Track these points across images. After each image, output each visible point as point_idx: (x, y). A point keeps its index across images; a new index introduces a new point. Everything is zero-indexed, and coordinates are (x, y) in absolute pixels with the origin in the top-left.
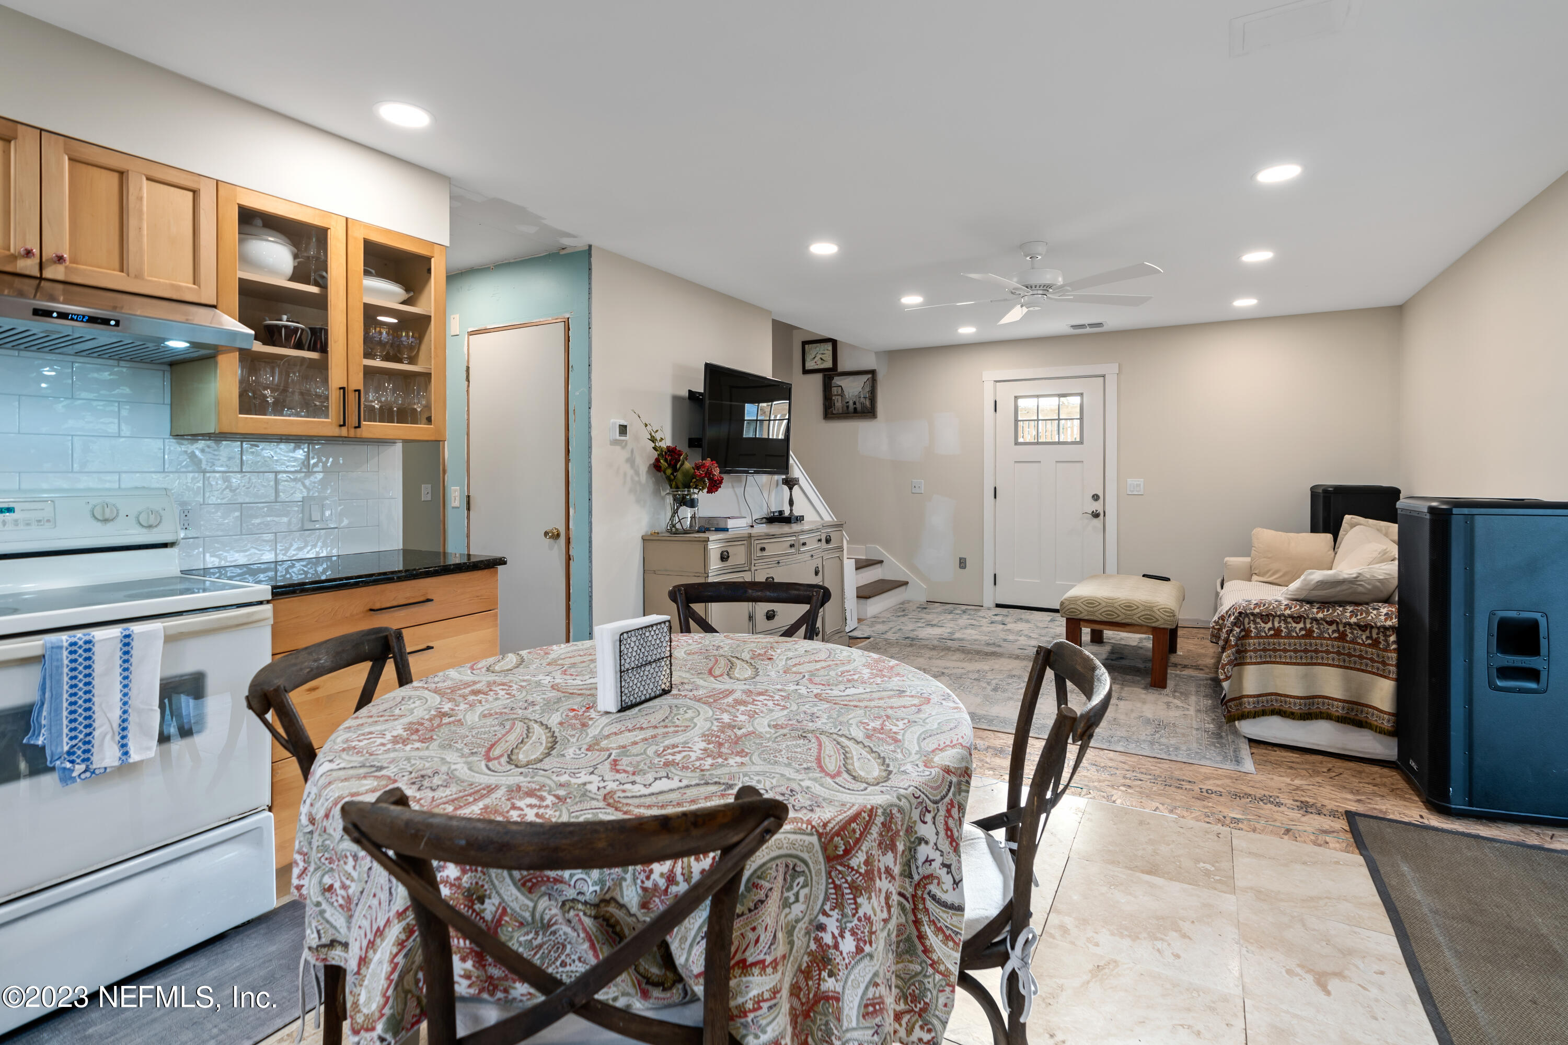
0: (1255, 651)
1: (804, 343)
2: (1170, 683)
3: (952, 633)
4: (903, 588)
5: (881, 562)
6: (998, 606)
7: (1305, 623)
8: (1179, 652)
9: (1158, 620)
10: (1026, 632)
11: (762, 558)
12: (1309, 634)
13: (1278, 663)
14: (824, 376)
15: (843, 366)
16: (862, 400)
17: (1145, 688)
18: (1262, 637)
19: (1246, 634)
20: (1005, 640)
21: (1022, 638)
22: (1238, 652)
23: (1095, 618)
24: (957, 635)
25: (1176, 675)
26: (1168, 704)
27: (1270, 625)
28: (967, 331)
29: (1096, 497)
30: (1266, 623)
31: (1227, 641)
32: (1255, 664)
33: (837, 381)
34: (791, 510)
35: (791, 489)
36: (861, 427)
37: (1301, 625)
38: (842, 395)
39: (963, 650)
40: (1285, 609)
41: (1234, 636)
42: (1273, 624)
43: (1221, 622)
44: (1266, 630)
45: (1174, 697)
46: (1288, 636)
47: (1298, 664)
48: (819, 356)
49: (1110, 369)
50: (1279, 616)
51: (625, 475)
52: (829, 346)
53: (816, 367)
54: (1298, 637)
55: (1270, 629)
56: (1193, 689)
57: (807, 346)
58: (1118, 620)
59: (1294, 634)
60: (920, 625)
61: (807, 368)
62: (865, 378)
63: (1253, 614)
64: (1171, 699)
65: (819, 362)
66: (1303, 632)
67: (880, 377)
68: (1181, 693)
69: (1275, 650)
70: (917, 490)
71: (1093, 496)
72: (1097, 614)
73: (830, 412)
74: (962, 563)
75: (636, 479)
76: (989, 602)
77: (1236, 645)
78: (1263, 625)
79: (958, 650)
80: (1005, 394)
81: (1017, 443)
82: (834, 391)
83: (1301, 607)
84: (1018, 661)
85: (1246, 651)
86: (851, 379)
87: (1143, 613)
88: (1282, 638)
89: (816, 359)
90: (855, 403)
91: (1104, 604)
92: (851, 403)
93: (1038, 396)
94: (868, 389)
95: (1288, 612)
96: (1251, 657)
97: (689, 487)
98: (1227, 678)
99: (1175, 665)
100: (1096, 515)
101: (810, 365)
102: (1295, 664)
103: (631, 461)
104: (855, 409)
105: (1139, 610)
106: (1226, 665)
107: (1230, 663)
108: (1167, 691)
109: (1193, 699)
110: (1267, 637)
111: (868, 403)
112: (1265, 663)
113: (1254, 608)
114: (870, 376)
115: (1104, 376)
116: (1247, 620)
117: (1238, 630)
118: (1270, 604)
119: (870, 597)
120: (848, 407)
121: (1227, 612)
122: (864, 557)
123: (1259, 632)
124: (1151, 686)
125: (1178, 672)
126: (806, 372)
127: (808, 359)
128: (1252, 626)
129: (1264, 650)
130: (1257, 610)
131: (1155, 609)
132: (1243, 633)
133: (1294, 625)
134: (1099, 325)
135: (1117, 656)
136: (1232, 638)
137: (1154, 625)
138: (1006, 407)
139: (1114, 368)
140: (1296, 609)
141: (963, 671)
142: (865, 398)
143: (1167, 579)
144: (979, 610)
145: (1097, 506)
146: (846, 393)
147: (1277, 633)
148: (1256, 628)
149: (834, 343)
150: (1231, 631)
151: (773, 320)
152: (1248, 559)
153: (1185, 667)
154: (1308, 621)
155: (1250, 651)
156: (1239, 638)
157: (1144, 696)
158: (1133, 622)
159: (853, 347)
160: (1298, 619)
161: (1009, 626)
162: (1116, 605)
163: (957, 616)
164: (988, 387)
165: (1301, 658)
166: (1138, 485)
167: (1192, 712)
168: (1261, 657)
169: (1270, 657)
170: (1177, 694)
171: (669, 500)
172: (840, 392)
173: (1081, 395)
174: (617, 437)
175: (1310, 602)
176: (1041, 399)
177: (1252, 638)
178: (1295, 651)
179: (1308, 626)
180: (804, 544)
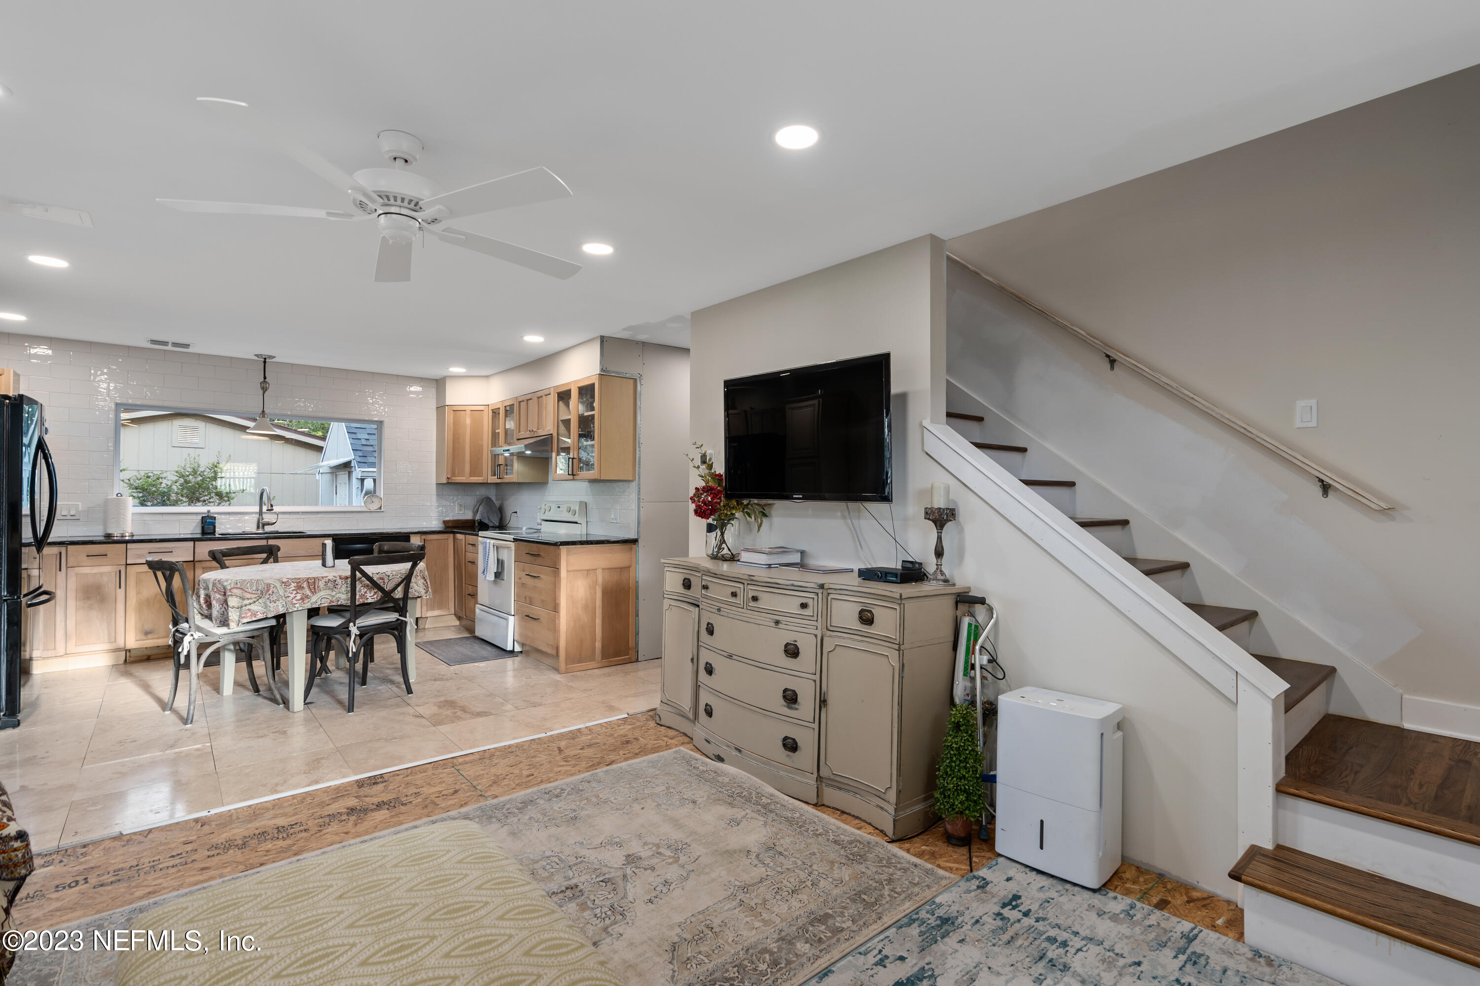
11: (704, 597)
34: (939, 565)
35: (939, 528)
180: (755, 599)
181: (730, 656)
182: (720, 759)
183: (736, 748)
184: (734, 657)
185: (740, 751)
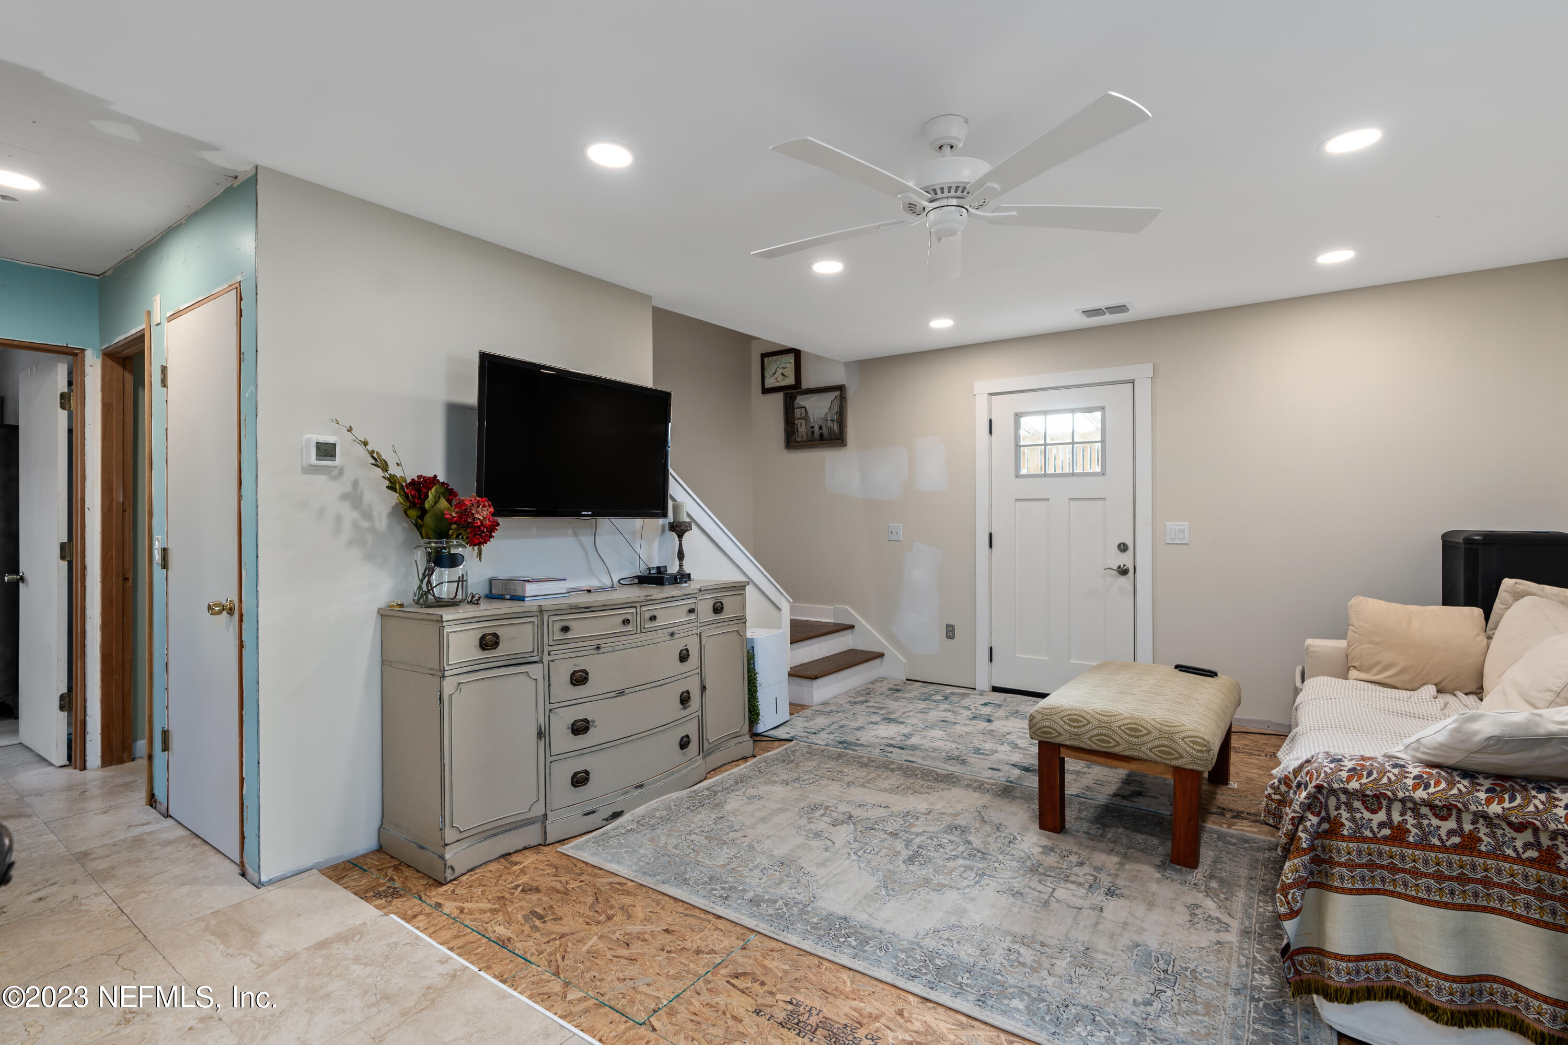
0: (1351, 865)
1: (764, 356)
2: (1207, 854)
3: (907, 736)
4: (877, 661)
5: (852, 627)
6: (995, 689)
7: (1459, 820)
8: (1234, 784)
9: (1181, 757)
10: (1012, 738)
11: (560, 642)
12: (1469, 844)
13: (1399, 896)
14: (786, 396)
15: (808, 382)
16: (829, 423)
17: (1161, 867)
18: (1365, 840)
19: (1333, 829)
20: (977, 751)
21: (1006, 748)
22: (1316, 860)
23: (1082, 745)
24: (914, 740)
25: (1221, 837)
26: (1193, 908)
27: (1381, 816)
28: (941, 324)
29: (1123, 548)
30: (1374, 812)
31: (1292, 837)
32: (1351, 892)
33: (801, 401)
34: (681, 566)
35: (680, 537)
36: (827, 457)
37: (1451, 824)
38: (806, 418)
39: (908, 771)
40: (1415, 787)
41: (1306, 830)
42: (1389, 814)
43: (1283, 788)
44: (1374, 825)
45: (1208, 892)
46: (1423, 844)
47: (1446, 906)
48: (780, 371)
49: (1142, 372)
50: (1403, 801)
51: (338, 519)
52: (791, 358)
53: (777, 385)
54: (1443, 848)
55: (1381, 825)
56: (1244, 872)
57: (766, 359)
58: (1117, 750)
59: (1436, 841)
60: (875, 718)
61: (766, 386)
62: (833, 395)
63: (1345, 791)
64: (1200, 898)
65: (781, 378)
66: (1456, 840)
67: (850, 394)
68: (1222, 881)
69: (1393, 869)
70: (894, 537)
71: (1119, 546)
72: (1084, 738)
73: (792, 440)
74: (950, 632)
75: (365, 524)
76: (983, 683)
77: (1312, 848)
78: (1367, 815)
79: (900, 768)
80: (1003, 409)
81: (1018, 476)
82: (798, 412)
83: (1451, 784)
84: (976, 795)
85: (1331, 863)
86: (815, 397)
87: (1157, 743)
88: (1409, 845)
89: (776, 375)
90: (821, 428)
91: (1095, 723)
92: (816, 428)
93: (1045, 413)
94: (835, 410)
95: (1420, 794)
96: (1342, 878)
97: (447, 536)
98: (1293, 914)
99: (1222, 812)
100: (1123, 572)
101: (770, 383)
102: (1438, 904)
103: (354, 498)
104: (821, 435)
105: (1151, 737)
106: (1291, 886)
107: (1299, 883)
108: (1198, 875)
109: (1241, 896)
110: (1375, 839)
111: (836, 427)
112: (1371, 892)
113: (1349, 779)
114: (838, 393)
115: (1133, 382)
116: (1332, 802)
117: (1315, 820)
118: (1383, 772)
119: (816, 678)
120: (813, 433)
121: (1297, 771)
122: (832, 621)
123: (1359, 828)
124: (1172, 861)
125: (1224, 829)
126: (766, 391)
127: (767, 375)
128: (1345, 814)
129: (1371, 866)
130: (1354, 785)
131: (1176, 737)
132: (1325, 826)
133: (1435, 822)
134: (1122, 308)
135: (1133, 788)
136: (1303, 835)
137: (1174, 763)
138: (1003, 426)
139: (1148, 369)
140: (1438, 789)
141: (882, 812)
142: (833, 421)
143: (1212, 674)
144: (964, 695)
145: (1125, 559)
146: (810, 416)
147: (1398, 835)
148: (1353, 820)
149: (797, 353)
150: (1302, 819)
151: (654, 307)
152: (1342, 644)
153: (1238, 815)
154: (1467, 818)
155: (1340, 864)
156: (1317, 835)
157: (1154, 887)
158: (1142, 755)
159: (819, 358)
160: (1444, 811)
161: (996, 725)
162: (1113, 726)
163: (933, 705)
164: (981, 402)
165: (1452, 893)
166: (1182, 531)
167: (1232, 937)
168: (1363, 879)
169: (1383, 880)
170: (1214, 884)
171: (420, 557)
172: (803, 415)
173: (1103, 409)
174: (313, 459)
175: (1468, 774)
176: (1050, 417)
177: (1343, 838)
178: (1439, 877)
179: (1467, 827)
180: (653, 618)
181: (622, 693)
182: (616, 815)
183: (636, 788)
184: (627, 691)
185: (641, 786)
